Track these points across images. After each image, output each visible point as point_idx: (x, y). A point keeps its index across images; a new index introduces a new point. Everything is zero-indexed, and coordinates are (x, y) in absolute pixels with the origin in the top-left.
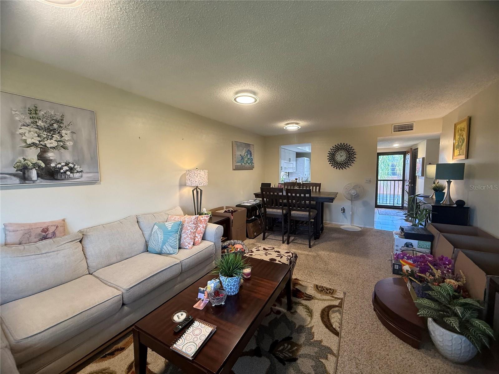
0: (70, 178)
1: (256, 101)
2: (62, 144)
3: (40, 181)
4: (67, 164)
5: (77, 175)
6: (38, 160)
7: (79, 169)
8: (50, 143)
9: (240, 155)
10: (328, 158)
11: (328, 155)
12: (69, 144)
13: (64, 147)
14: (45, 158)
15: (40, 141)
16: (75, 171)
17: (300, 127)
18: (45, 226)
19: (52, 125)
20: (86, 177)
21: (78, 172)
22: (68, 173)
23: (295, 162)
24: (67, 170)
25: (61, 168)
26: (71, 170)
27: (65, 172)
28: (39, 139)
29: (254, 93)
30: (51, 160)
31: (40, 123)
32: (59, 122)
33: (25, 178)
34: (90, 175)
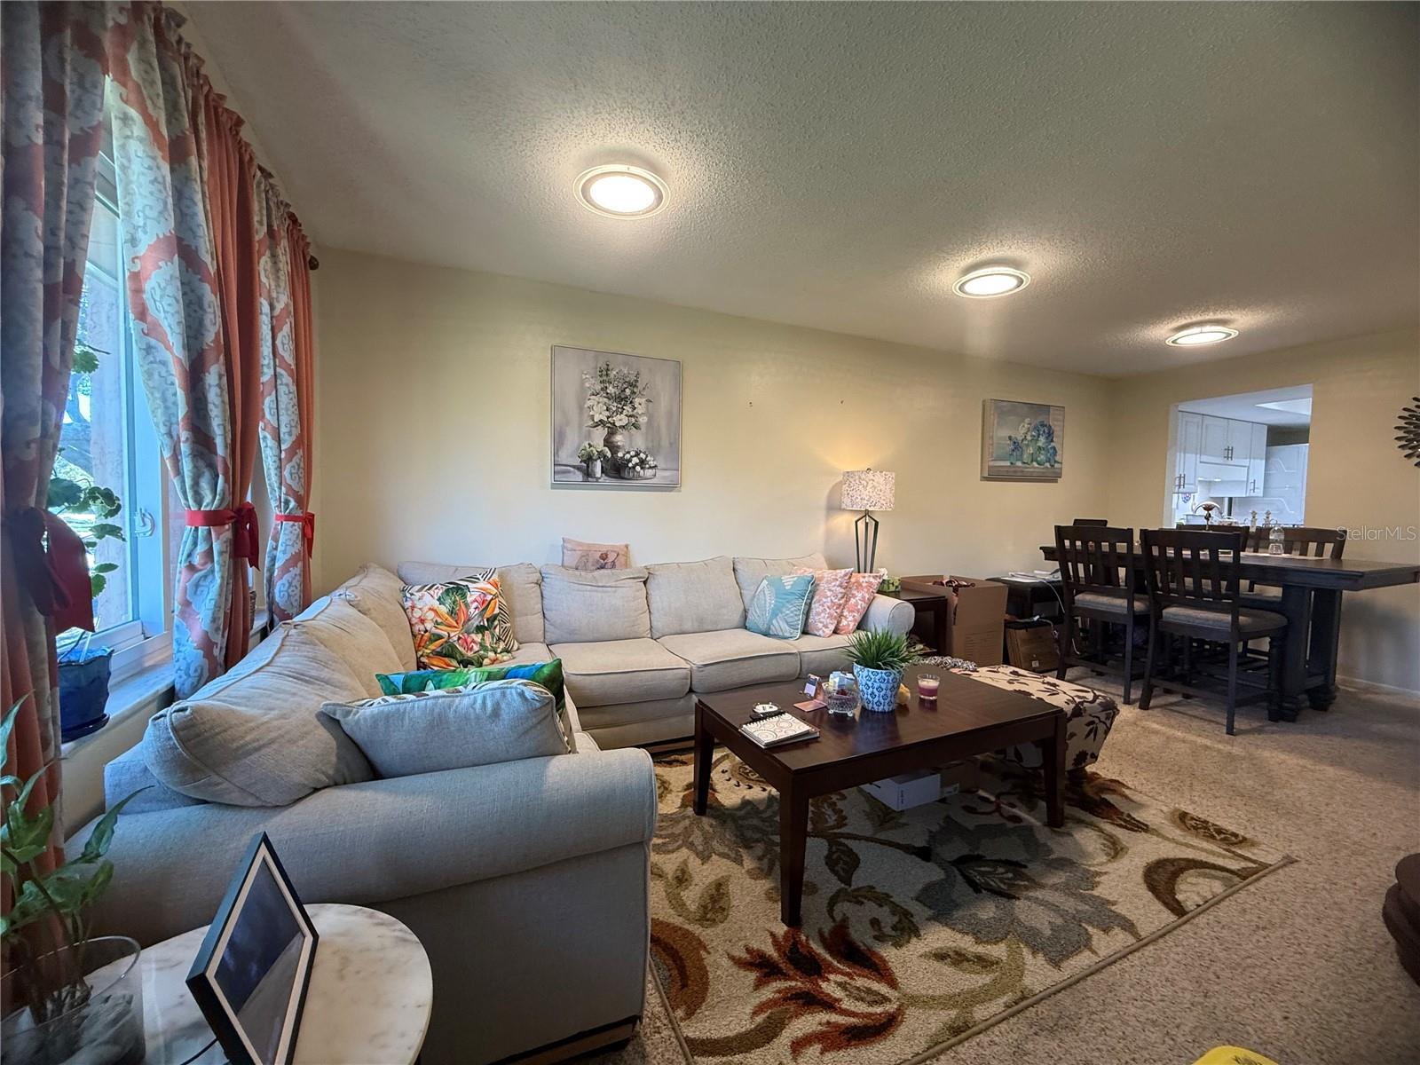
0: (640, 477)
1: (1021, 281)
2: (633, 420)
3: (605, 480)
4: (637, 455)
5: (649, 473)
6: (604, 446)
7: (652, 463)
8: (621, 420)
9: (1010, 438)
10: (1401, 434)
11: (1402, 423)
12: (643, 420)
13: (636, 426)
14: (612, 443)
15: (608, 417)
16: (647, 466)
17: (1235, 334)
18: (604, 550)
19: (624, 391)
20: (662, 476)
21: (650, 467)
22: (638, 468)
23: (1264, 461)
24: (637, 464)
25: (630, 461)
26: (642, 463)
27: (634, 467)
28: (607, 414)
29: (1015, 264)
30: (618, 447)
31: (611, 390)
32: (632, 385)
33: (588, 474)
34: (667, 473)
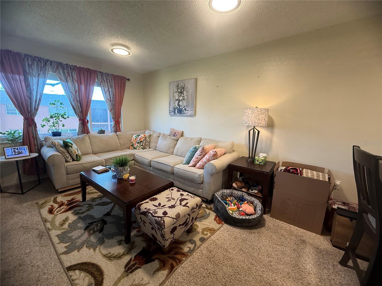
0: (185, 113)
2: (183, 98)
3: (178, 114)
4: (184, 107)
5: (187, 112)
6: (178, 105)
7: (187, 109)
8: (181, 98)
12: (185, 97)
13: (184, 99)
14: (179, 104)
15: (178, 98)
16: (186, 110)
19: (181, 90)
20: (190, 113)
21: (187, 110)
22: (184, 111)
24: (184, 110)
25: (182, 109)
26: (185, 109)
27: (183, 110)
28: (178, 97)
30: (180, 105)
31: (179, 91)
32: (183, 88)
33: (175, 113)
34: (190, 112)
